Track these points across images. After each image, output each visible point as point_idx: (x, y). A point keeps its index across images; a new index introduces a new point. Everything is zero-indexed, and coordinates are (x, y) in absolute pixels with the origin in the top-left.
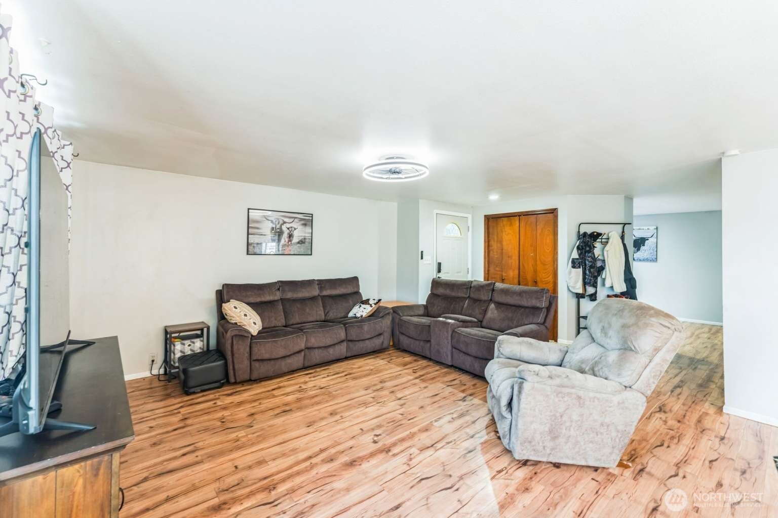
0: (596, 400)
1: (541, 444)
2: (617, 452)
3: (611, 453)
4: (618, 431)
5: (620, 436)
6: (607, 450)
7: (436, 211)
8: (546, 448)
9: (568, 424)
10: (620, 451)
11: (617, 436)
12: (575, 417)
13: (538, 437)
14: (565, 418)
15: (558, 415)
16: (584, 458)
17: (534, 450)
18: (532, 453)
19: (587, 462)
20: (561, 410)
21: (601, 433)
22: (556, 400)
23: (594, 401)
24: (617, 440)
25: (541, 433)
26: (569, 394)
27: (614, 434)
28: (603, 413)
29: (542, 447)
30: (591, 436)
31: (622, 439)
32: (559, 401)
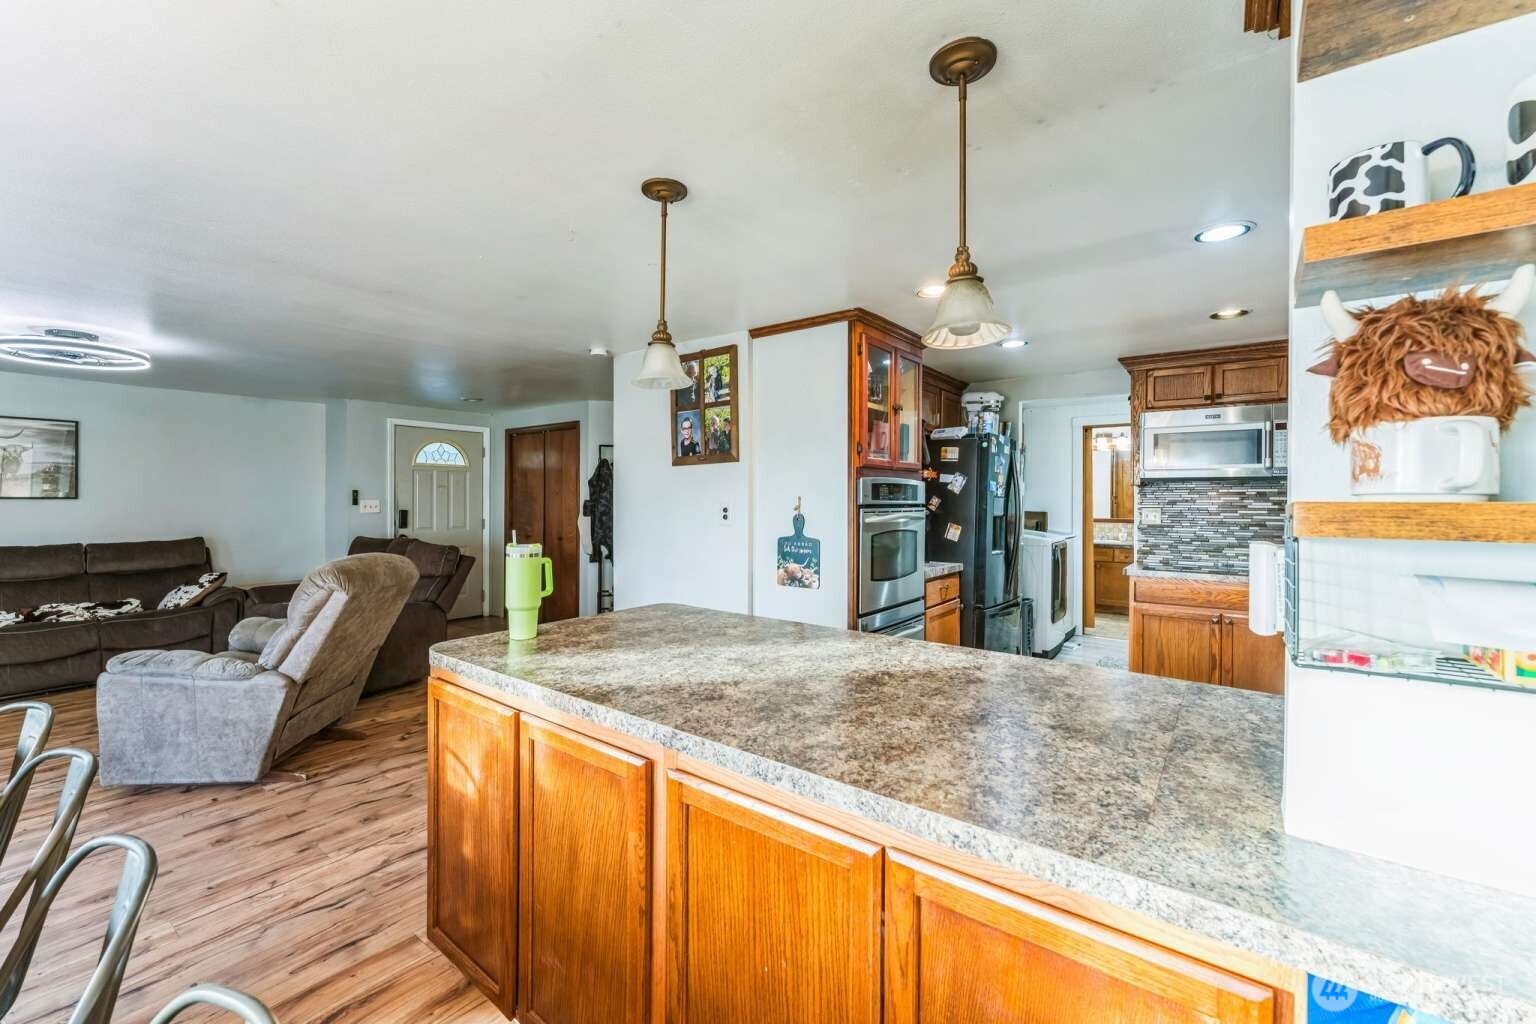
0: (211, 691)
1: (136, 760)
2: (254, 758)
3: (245, 762)
4: (250, 731)
5: (254, 737)
6: (239, 759)
7: (390, 422)
8: (146, 765)
9: (173, 727)
10: (258, 757)
11: (250, 737)
12: (183, 716)
13: (129, 750)
14: (167, 720)
15: (156, 716)
16: (205, 773)
17: (128, 770)
18: (126, 774)
19: (211, 777)
20: (160, 708)
21: (227, 735)
22: (151, 695)
23: (208, 692)
24: (251, 742)
25: (134, 745)
26: (169, 686)
27: (244, 734)
28: (224, 707)
29: (139, 765)
30: (212, 740)
31: (258, 740)
32: (155, 696)
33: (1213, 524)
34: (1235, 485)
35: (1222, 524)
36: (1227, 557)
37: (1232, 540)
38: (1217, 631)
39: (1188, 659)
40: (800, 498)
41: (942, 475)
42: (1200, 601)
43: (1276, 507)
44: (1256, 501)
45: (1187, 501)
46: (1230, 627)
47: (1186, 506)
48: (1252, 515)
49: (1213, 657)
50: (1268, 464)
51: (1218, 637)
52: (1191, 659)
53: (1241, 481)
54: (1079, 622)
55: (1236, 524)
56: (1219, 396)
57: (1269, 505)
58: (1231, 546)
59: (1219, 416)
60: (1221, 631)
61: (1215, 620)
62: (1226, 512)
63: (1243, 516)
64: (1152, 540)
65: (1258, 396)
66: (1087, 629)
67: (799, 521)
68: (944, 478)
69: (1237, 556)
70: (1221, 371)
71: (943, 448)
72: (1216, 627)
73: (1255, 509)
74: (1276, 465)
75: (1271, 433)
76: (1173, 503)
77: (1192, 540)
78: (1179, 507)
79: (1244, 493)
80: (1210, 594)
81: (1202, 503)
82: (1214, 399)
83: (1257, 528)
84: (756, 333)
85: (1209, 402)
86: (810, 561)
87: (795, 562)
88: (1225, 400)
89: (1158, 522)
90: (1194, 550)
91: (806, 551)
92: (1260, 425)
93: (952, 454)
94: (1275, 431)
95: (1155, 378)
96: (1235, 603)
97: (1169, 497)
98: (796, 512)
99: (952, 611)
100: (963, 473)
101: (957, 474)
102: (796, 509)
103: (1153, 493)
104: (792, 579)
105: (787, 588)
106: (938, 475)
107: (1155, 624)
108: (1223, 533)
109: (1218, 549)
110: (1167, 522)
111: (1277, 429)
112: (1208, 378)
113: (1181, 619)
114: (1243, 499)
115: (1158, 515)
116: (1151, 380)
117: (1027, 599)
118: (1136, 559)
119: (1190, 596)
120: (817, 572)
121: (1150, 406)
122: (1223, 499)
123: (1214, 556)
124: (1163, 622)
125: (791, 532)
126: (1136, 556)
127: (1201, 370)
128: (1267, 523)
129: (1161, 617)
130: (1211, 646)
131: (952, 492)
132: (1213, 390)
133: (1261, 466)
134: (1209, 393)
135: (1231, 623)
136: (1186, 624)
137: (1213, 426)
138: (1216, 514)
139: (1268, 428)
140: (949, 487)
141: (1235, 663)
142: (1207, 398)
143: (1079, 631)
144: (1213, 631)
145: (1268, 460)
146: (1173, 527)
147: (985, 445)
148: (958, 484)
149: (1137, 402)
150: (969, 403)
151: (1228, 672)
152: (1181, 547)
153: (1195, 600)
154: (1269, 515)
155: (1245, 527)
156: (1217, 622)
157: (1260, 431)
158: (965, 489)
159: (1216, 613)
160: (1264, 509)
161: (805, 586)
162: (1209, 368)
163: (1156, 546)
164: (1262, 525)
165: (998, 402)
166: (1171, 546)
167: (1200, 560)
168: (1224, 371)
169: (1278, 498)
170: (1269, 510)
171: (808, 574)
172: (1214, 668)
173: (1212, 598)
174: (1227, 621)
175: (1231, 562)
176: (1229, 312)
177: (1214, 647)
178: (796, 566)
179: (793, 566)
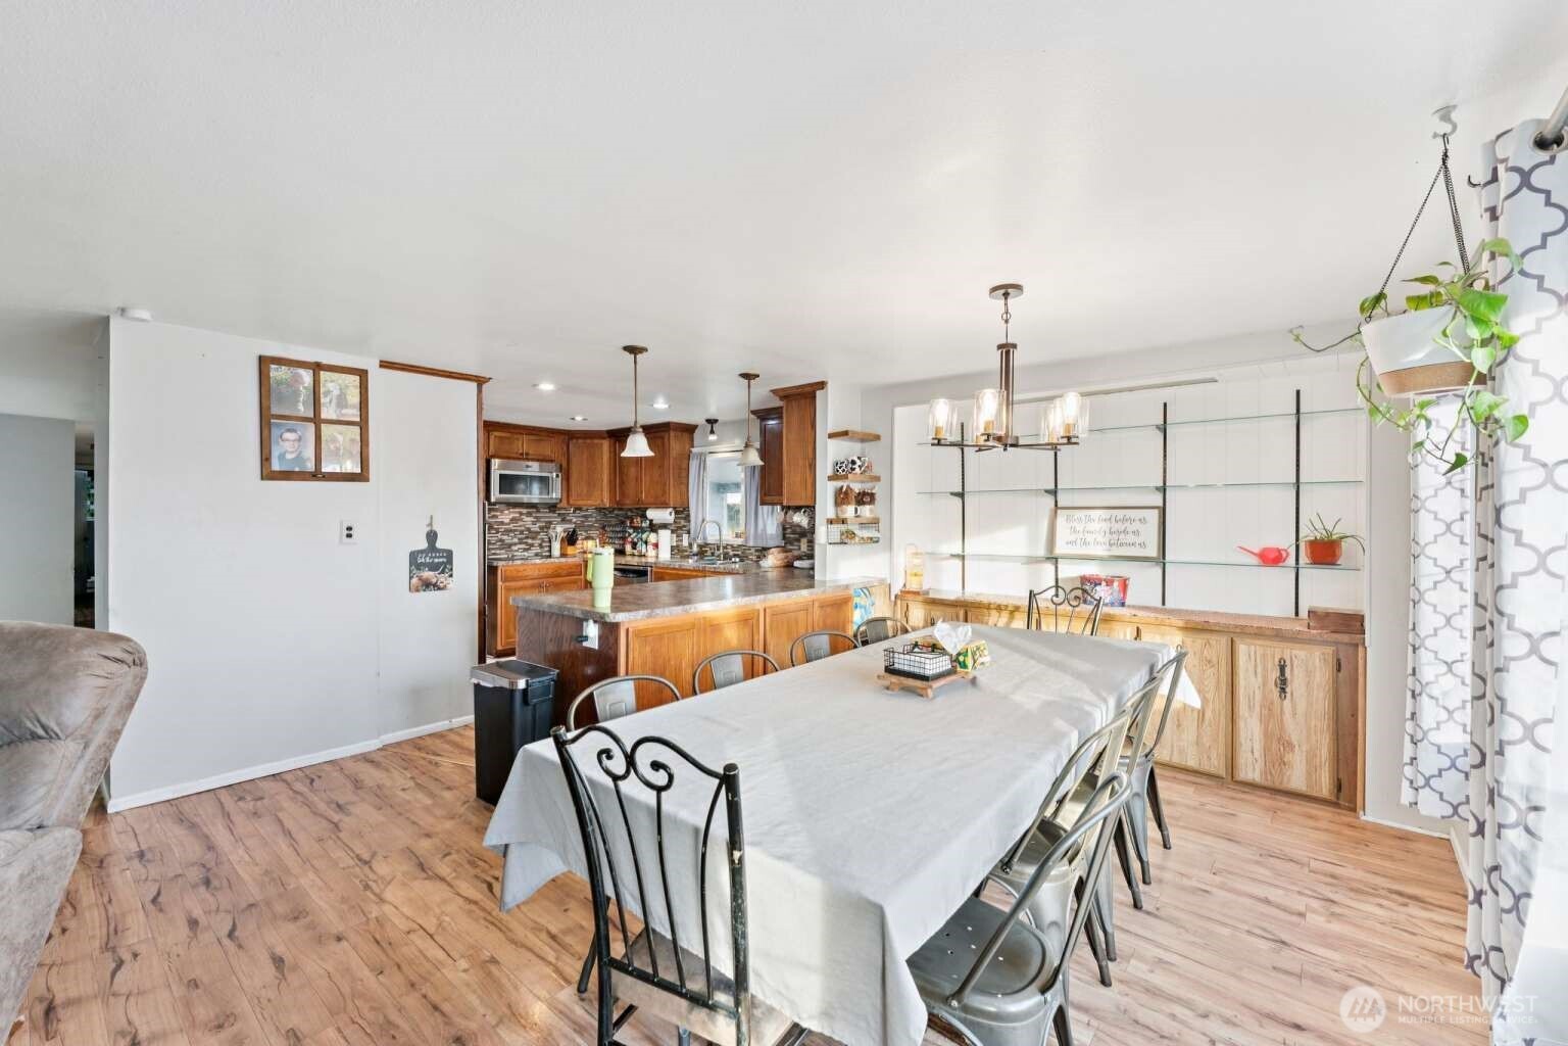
37: (516, 540)
40: (431, 518)
67: (432, 536)
84: (385, 365)
86: (445, 567)
87: (429, 570)
91: (441, 560)
98: (429, 529)
102: (428, 525)
104: (427, 585)
105: (422, 593)
109: (510, 546)
120: (451, 576)
125: (424, 545)
155: (522, 532)
161: (439, 589)
171: (442, 579)
176: (579, 418)
178: (431, 573)
179: (427, 574)
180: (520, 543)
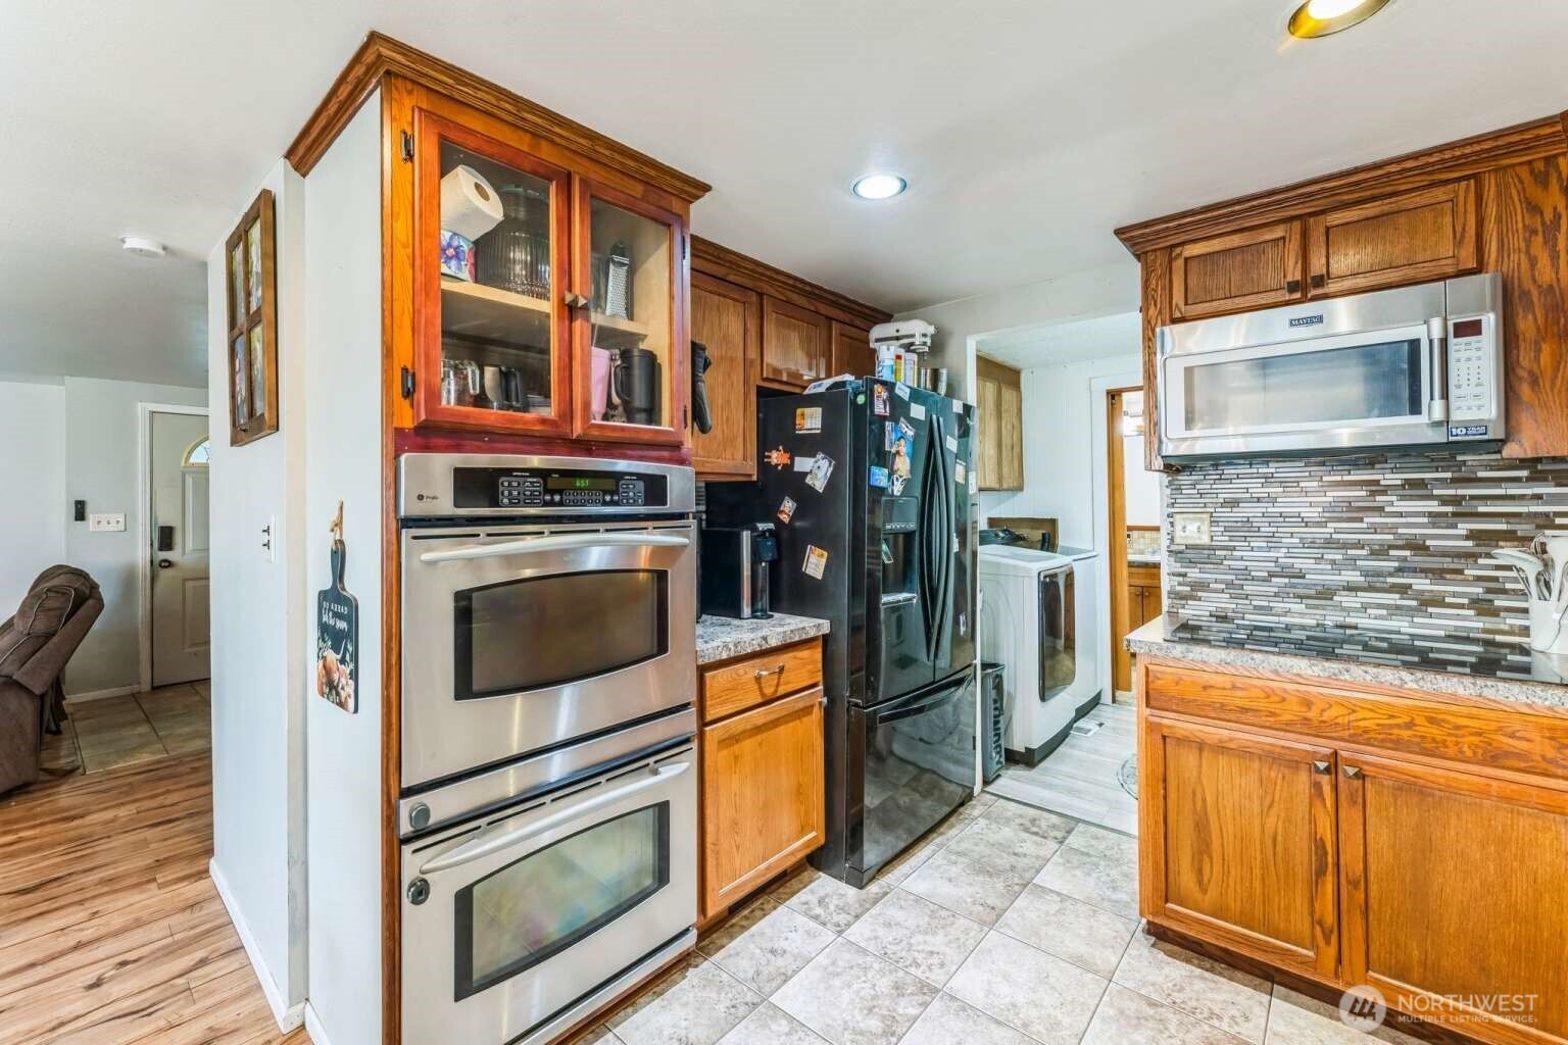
7: (142, 408)
33: (1312, 544)
34: (1355, 465)
35: (1330, 543)
36: (1344, 609)
37: (1354, 577)
38: (1327, 789)
39: (1262, 842)
41: (797, 459)
42: (1286, 717)
43: (1450, 509)
44: (1402, 498)
45: (1259, 500)
46: (1357, 783)
47: (1259, 509)
48: (1396, 526)
49: (1320, 845)
50: (1438, 415)
51: (1329, 802)
52: (1269, 842)
53: (1371, 456)
54: (1105, 683)
55: (1359, 545)
56: (1319, 281)
57: (1433, 506)
58: (1351, 588)
59: (1320, 319)
60: (1336, 788)
61: (1322, 765)
62: (1340, 520)
63: (1374, 529)
64: (1194, 574)
65: (1409, 272)
66: (1119, 693)
67: (338, 556)
68: (802, 464)
69: (1365, 607)
70: (1322, 230)
71: (799, 411)
72: (1325, 780)
73: (1401, 515)
74: (1456, 416)
75: (1444, 342)
76: (1234, 503)
77: (1271, 575)
78: (1246, 511)
79: (1377, 482)
80: (1308, 703)
81: (1292, 504)
82: (1309, 287)
83: (1407, 553)
85: (1298, 295)
87: (332, 647)
88: (1332, 287)
89: (1205, 540)
90: (1276, 595)
91: (342, 624)
92: (1417, 331)
93: (811, 420)
94: (1452, 341)
95: (1186, 260)
96: (1366, 731)
97: (1226, 491)
99: (807, 711)
100: (830, 454)
101: (820, 456)
103: (1194, 486)
104: (330, 685)
106: (792, 459)
107: (1189, 759)
108: (1333, 562)
109: (1326, 593)
110: (1222, 540)
111: (1456, 335)
112: (1294, 246)
113: (1244, 753)
114: (1373, 493)
115: (1205, 527)
116: (1179, 264)
117: (994, 665)
118: (1165, 609)
119: (1262, 705)
120: (353, 674)
121: (1177, 315)
122: (1332, 495)
123: (1316, 607)
124: (1205, 754)
126: (1165, 602)
127: (1279, 232)
128: (1428, 543)
129: (1201, 746)
130: (1313, 821)
131: (811, 489)
132: (1305, 270)
133: (1423, 419)
134: (1298, 277)
135: (1361, 776)
136: (1256, 765)
137: (1307, 340)
138: (1318, 524)
139: (1437, 334)
140: (808, 480)
141: (1373, 868)
142: (1293, 287)
143: (1107, 697)
144: (1317, 786)
145: (1438, 404)
146: (1234, 549)
147: (861, 399)
148: (821, 474)
149: (1152, 312)
150: (878, 340)
151: (1355, 884)
152: (1249, 588)
153: (1273, 714)
154: (1434, 525)
155: (1380, 552)
156: (1327, 770)
157: (1414, 344)
158: (832, 483)
159: (1324, 747)
160: (1423, 514)
161: (341, 704)
162: (1297, 225)
163: (1202, 586)
164: (1418, 547)
165: (924, 335)
166: (1230, 585)
167: (1287, 613)
168: (1328, 229)
169: (1452, 492)
170: (1431, 514)
171: (344, 677)
172: (1321, 872)
173: (1313, 714)
174: (1351, 771)
175: (1350, 620)
177: (1320, 824)
179: (331, 656)
180: (1371, 589)
